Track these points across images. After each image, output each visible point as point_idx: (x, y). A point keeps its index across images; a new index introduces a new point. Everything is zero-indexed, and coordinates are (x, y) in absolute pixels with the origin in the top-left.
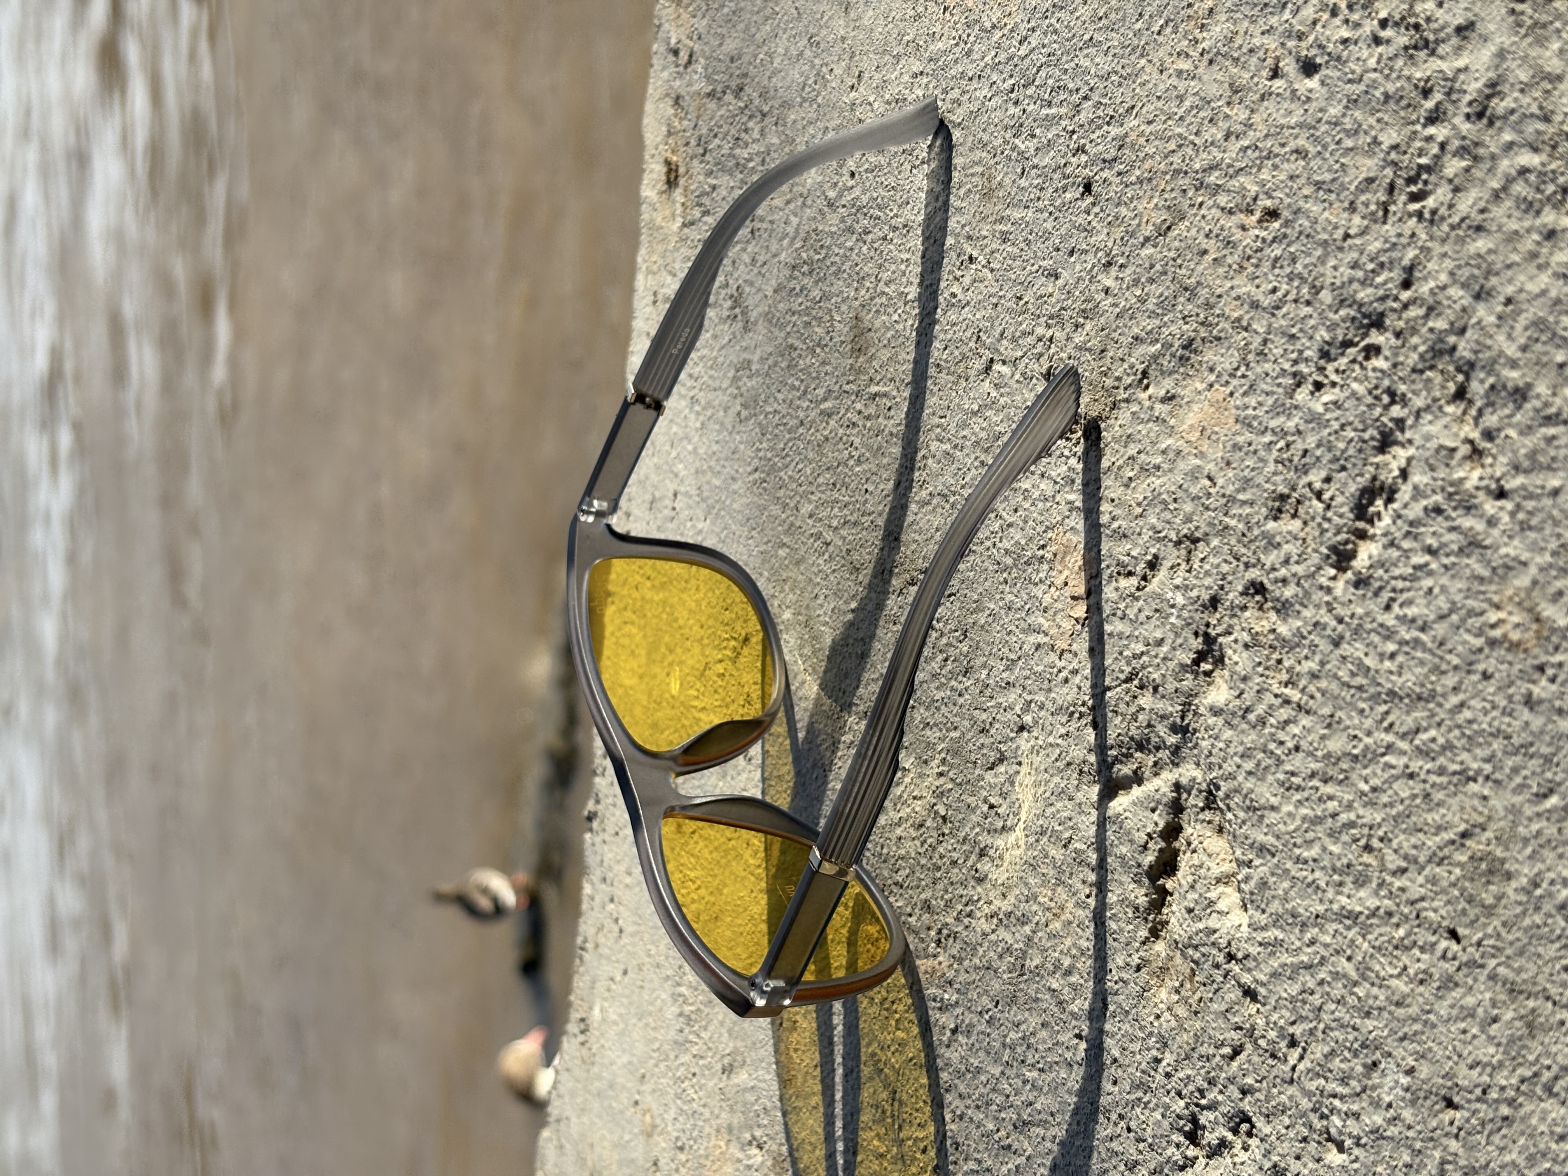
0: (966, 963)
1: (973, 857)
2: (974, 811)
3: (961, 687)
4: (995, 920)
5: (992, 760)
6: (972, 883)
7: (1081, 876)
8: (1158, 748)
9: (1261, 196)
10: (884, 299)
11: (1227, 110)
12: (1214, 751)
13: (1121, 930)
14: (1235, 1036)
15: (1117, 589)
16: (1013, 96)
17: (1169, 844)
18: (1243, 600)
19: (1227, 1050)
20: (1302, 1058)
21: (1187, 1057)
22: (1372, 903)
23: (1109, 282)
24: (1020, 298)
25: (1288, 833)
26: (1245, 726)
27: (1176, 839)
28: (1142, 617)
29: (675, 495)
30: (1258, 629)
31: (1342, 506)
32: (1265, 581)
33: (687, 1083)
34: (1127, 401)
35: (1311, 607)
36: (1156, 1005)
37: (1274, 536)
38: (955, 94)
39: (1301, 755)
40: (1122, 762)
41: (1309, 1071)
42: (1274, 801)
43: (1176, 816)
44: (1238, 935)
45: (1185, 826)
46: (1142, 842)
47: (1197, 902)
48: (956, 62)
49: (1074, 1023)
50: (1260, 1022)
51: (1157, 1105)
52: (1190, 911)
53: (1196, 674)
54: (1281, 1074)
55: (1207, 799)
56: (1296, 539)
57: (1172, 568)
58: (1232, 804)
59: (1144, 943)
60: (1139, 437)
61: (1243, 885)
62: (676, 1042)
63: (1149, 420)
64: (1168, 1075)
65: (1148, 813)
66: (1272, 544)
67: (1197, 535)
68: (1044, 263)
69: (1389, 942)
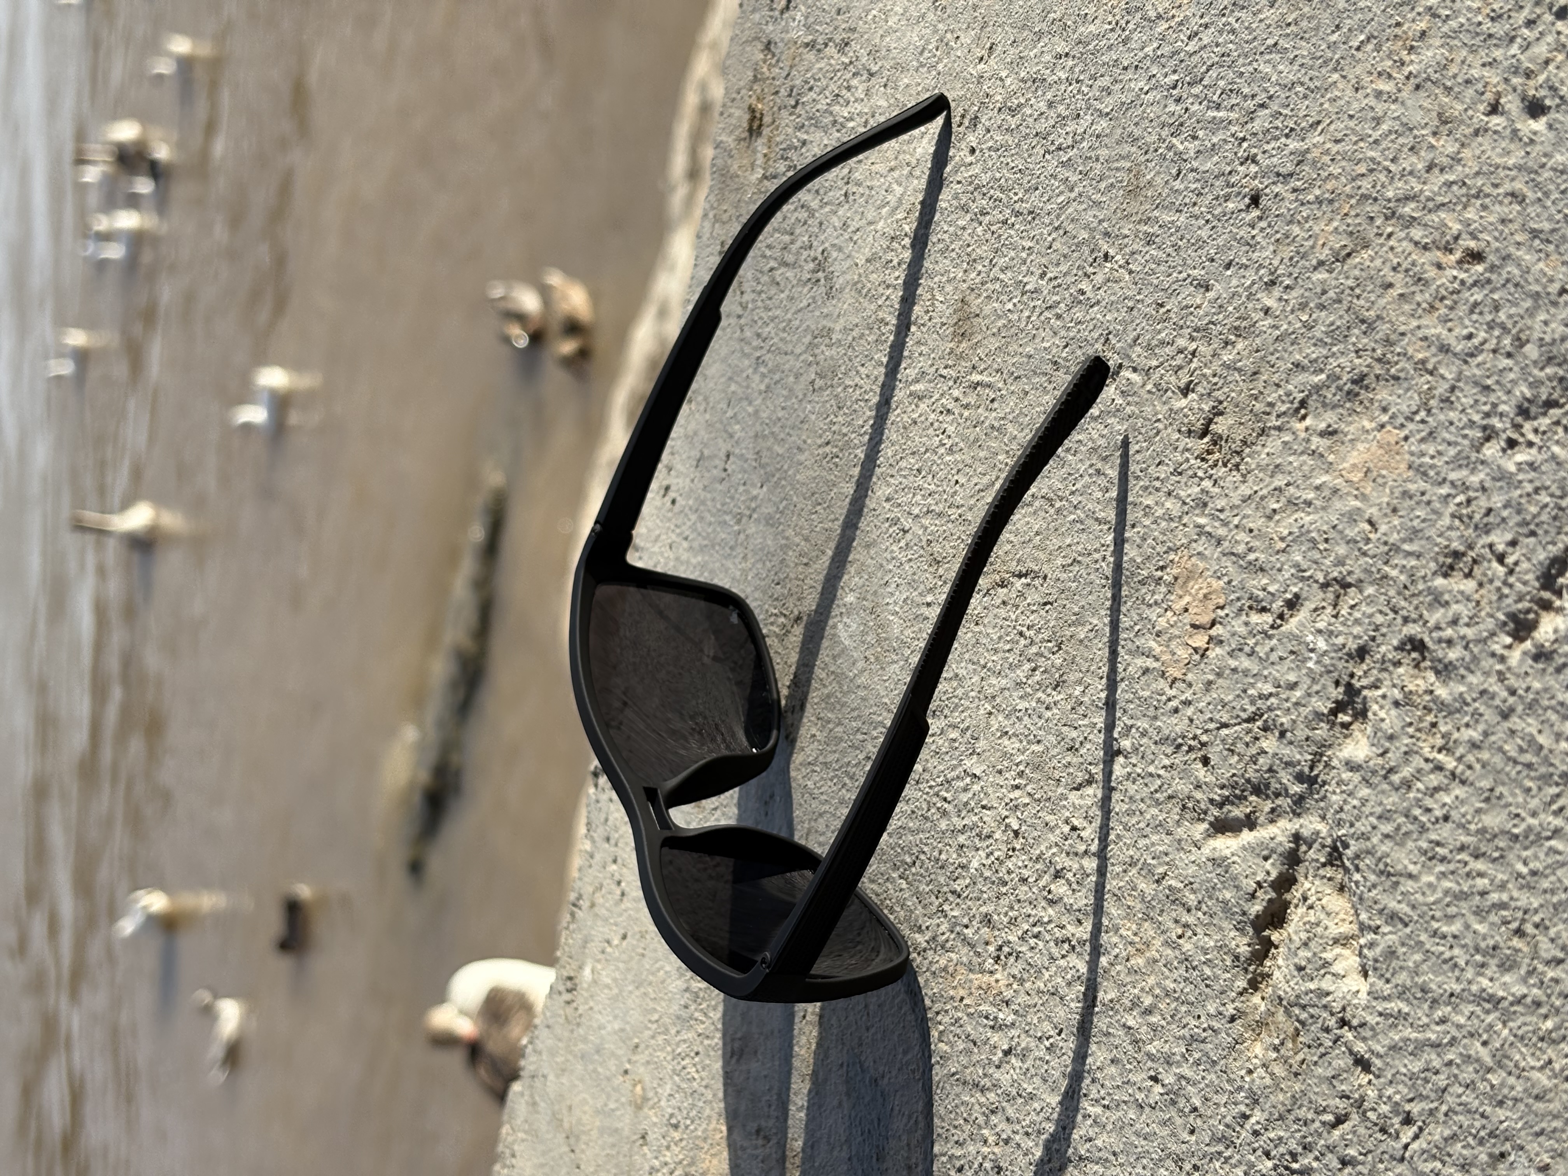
0: (1028, 985)
1: (1047, 878)
2: (1052, 829)
3: (1050, 700)
4: (1066, 946)
5: (1079, 780)
6: (1044, 903)
7: (1174, 914)
8: (1277, 795)
9: (1464, 236)
10: (997, 286)
11: (1433, 141)
12: (1346, 808)
13: (1217, 978)
14: (1342, 1105)
15: (1247, 624)
16: (1174, 92)
17: (1280, 895)
18: (1398, 656)
19: (1329, 1118)
20: (1416, 1137)
21: (1281, 1118)
22: (1519, 990)
23: (1270, 302)
24: (1162, 305)
25: (1427, 905)
26: (1385, 787)
27: (1288, 890)
28: (1274, 657)
29: (728, 456)
30: (1411, 687)
31: (1527, 572)
32: (1427, 639)
33: (687, 1061)
34: (1279, 429)
35: (1479, 674)
36: (1249, 1059)
37: (1442, 594)
38: (1105, 81)
39: (1449, 825)
40: (1233, 804)
41: (1424, 1152)
42: (1412, 868)
43: (1291, 866)
44: (1355, 1001)
45: (1301, 879)
46: (1250, 890)
47: (1309, 961)
48: (1110, 48)
49: (1149, 1064)
50: (1372, 1094)
51: (1240, 1162)
52: (1300, 969)
53: (1333, 724)
54: (1390, 1150)
55: (1330, 854)
56: (1468, 599)
57: (1315, 610)
58: (1362, 865)
59: (1241, 994)
60: (1290, 468)
61: (1365, 951)
62: (678, 1017)
63: (1302, 453)
64: (1256, 1133)
65: (1259, 861)
66: (1438, 600)
67: (1349, 579)
68: (1195, 272)
69: (1534, 1032)
